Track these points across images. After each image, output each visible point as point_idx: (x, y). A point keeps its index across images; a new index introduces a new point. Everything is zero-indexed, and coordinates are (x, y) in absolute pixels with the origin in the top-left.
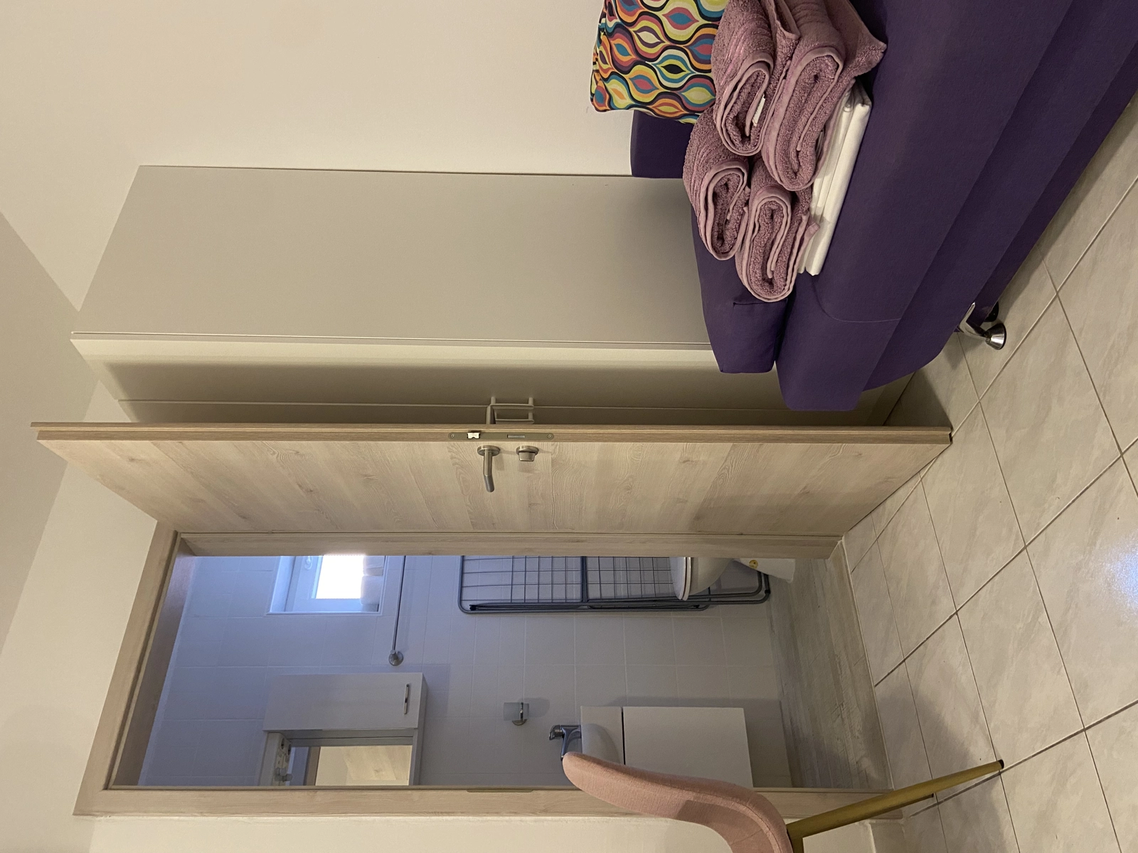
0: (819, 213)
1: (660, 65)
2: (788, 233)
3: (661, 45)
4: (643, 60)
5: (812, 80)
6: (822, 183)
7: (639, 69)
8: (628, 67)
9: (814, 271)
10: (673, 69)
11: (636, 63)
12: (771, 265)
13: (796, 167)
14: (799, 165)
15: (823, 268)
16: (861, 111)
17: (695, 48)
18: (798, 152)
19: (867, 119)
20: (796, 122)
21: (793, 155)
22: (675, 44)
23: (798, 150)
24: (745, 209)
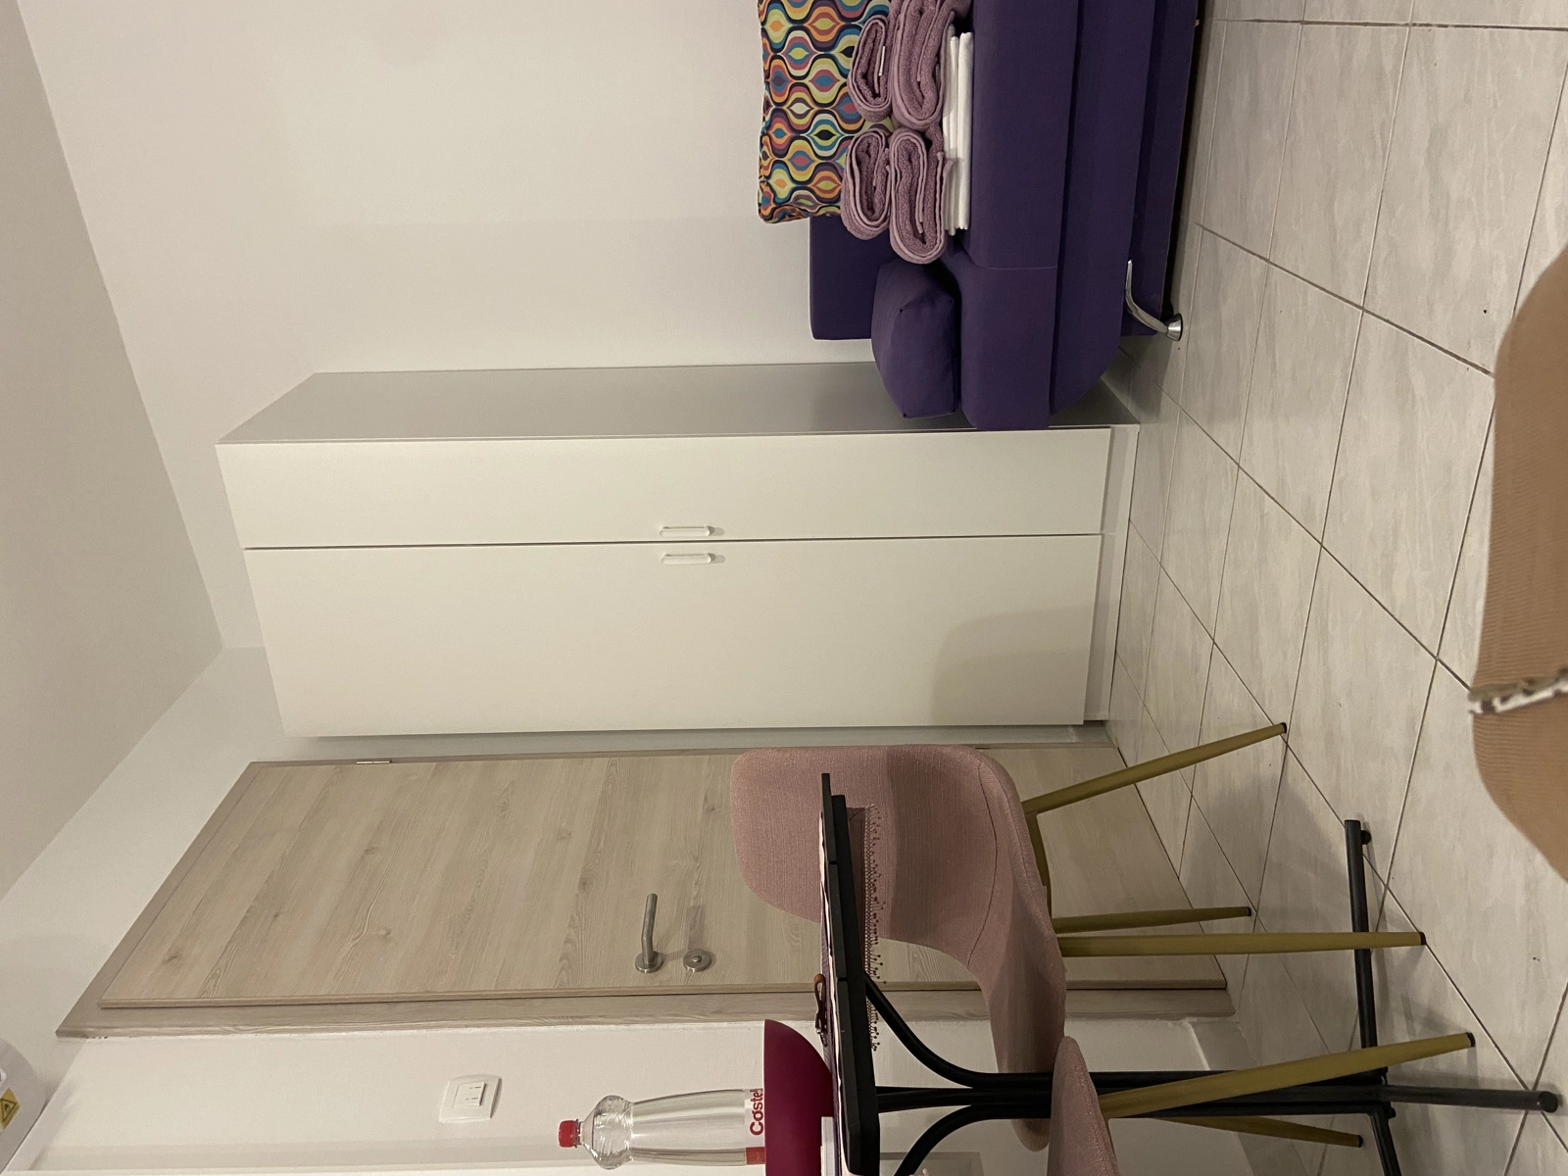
0: (953, 156)
1: (812, 134)
2: (927, 173)
3: (812, 112)
4: (798, 133)
5: (917, 14)
6: (949, 119)
7: (798, 144)
8: (783, 147)
9: (962, 224)
10: (825, 135)
11: (792, 140)
12: (919, 217)
13: (920, 99)
14: (923, 97)
15: (970, 220)
16: (965, 37)
17: (841, 108)
18: (919, 83)
19: (972, 46)
20: (911, 54)
21: (915, 85)
22: (823, 108)
23: (918, 80)
24: (887, 167)
